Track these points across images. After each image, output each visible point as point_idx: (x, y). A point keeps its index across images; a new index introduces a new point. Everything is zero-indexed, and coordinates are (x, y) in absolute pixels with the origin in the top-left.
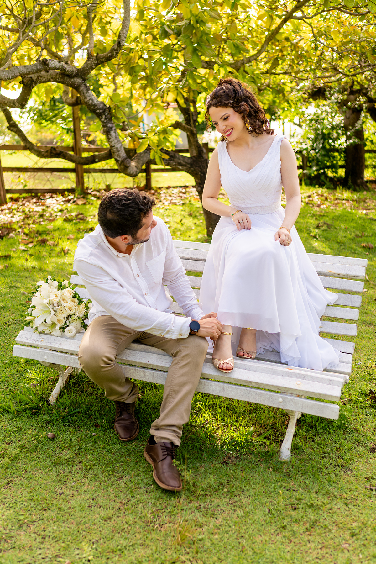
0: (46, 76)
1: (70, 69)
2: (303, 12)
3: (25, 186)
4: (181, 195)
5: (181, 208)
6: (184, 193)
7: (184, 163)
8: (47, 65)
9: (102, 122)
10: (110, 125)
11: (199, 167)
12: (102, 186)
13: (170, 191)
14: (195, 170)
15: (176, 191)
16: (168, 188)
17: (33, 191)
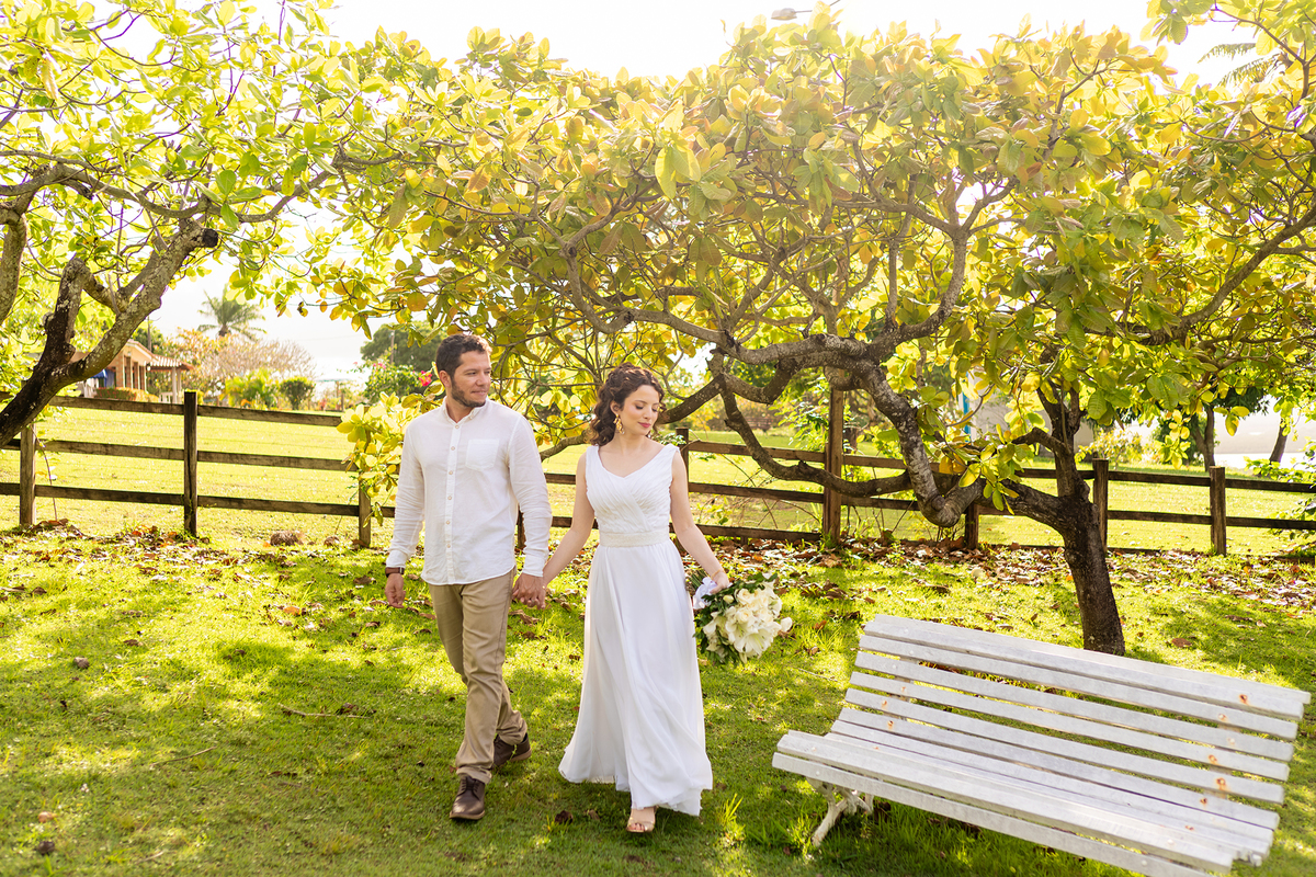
0: (816, 358)
1: (857, 348)
2: (1301, 237)
3: (725, 520)
4: (1039, 564)
5: (1036, 592)
6: (1046, 562)
7: (1045, 508)
8: (824, 344)
9: (900, 431)
10: (914, 438)
11: (1075, 516)
12: (875, 533)
13: (1015, 555)
14: (1065, 522)
15: (1029, 555)
16: (1013, 548)
17: (739, 532)
